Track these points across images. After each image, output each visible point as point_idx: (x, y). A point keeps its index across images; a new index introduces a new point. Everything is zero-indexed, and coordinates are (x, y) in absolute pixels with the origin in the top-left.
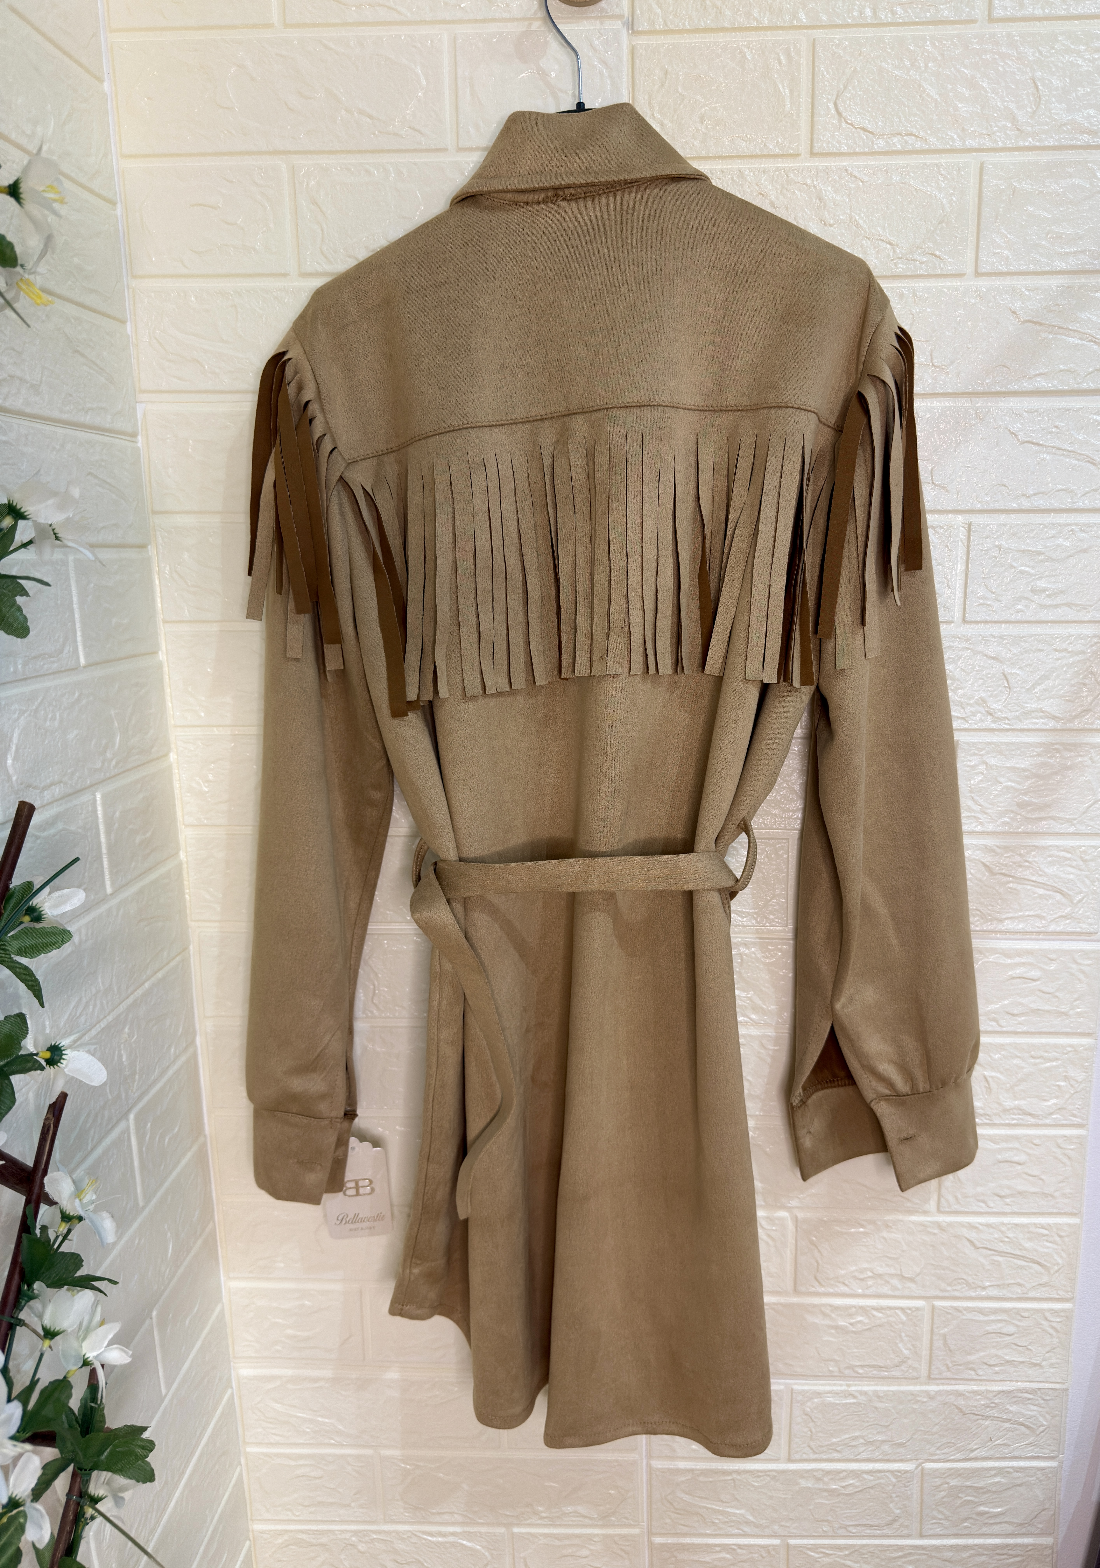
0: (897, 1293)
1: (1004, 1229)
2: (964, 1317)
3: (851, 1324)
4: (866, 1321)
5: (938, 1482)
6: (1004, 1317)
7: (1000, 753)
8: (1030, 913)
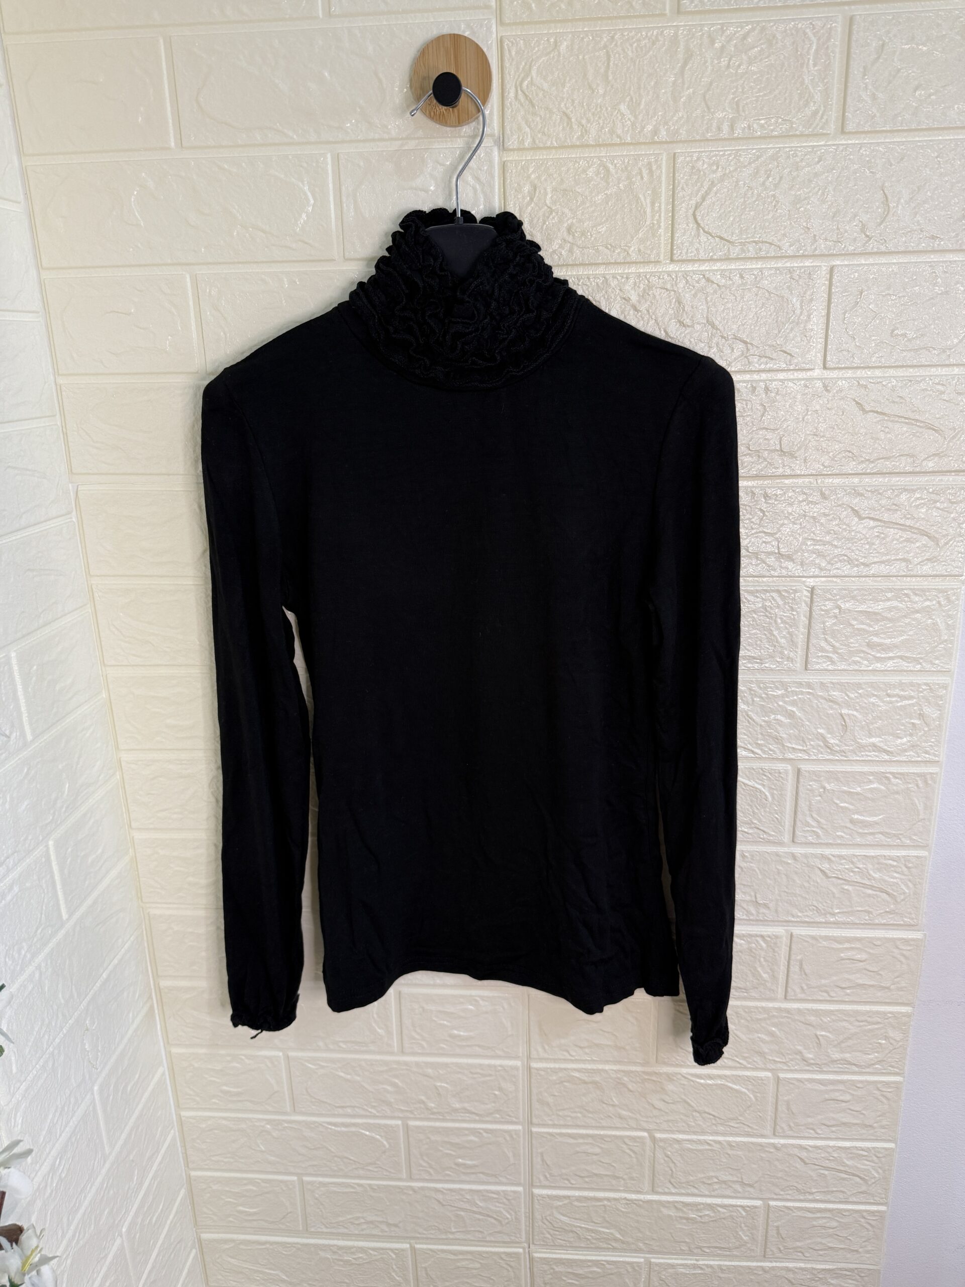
0: (739, 1195)
1: (830, 1150)
2: (794, 1214)
3: (700, 1217)
4: (712, 1215)
6: (828, 1215)
7: (837, 779)
8: (860, 909)
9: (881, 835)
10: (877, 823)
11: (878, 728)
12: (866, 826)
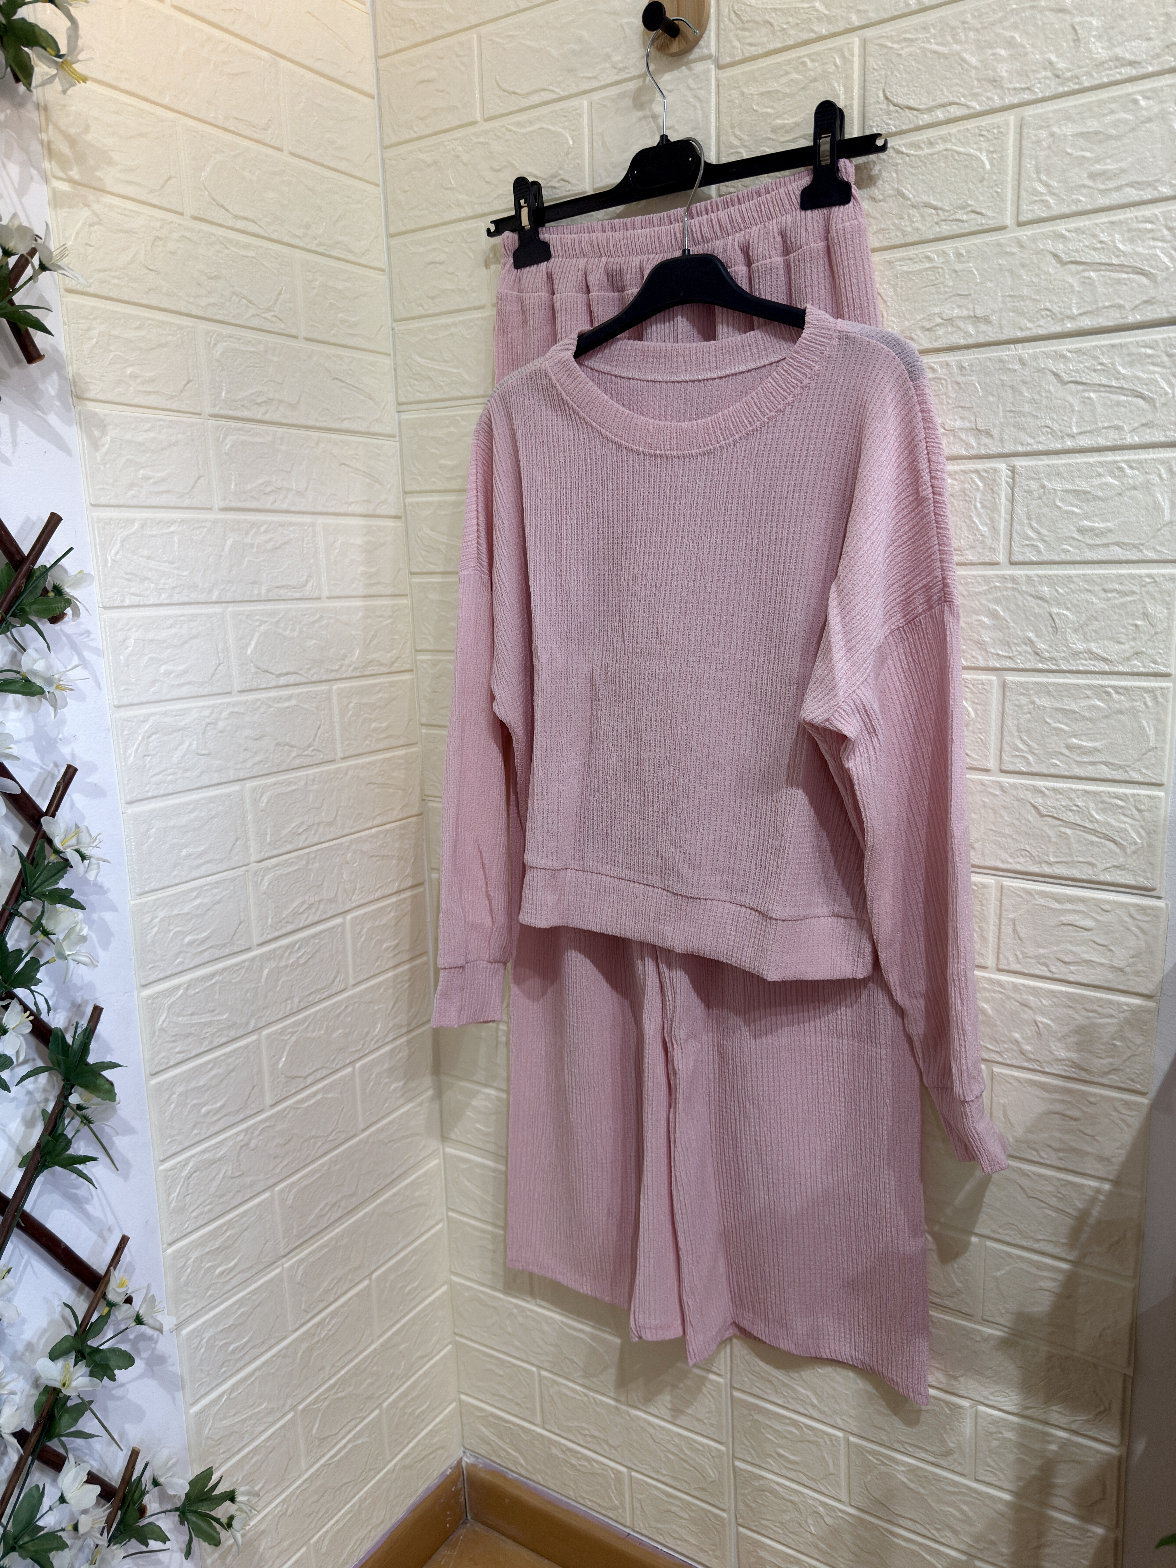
1: (1058, 1184)
2: (1017, 1265)
5: (993, 1429)
7: (1049, 693)
8: (1081, 859)
9: (1104, 767)
10: (1098, 751)
11: (1095, 631)
12: (1084, 753)
